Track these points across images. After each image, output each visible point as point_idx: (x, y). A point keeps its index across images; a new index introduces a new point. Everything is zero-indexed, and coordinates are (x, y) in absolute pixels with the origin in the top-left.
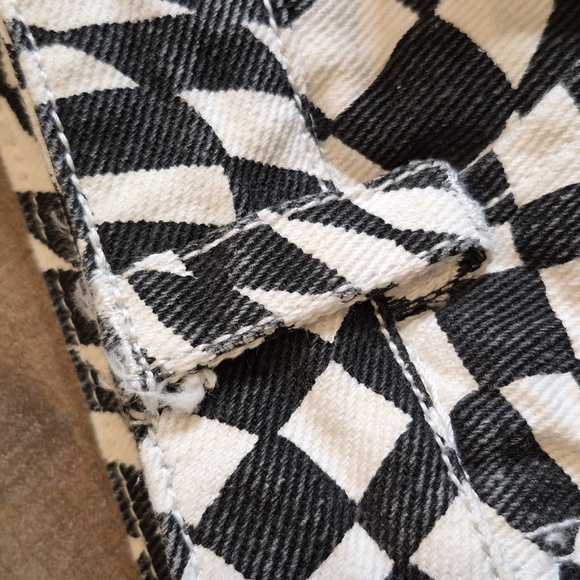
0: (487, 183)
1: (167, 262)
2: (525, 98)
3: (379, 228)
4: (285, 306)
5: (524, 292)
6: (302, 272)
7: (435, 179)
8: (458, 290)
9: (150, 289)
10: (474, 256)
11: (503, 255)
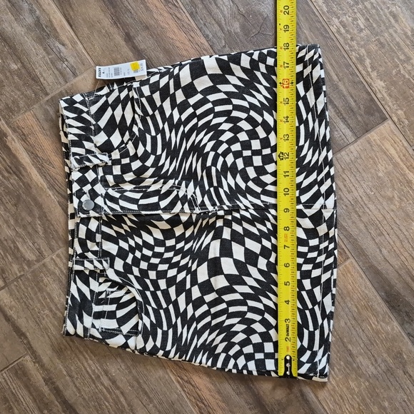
0: (110, 156)
1: (78, 157)
2: (115, 149)
3: (98, 158)
4: (87, 164)
5: (111, 168)
6: (90, 161)
7: (105, 155)
8: (105, 166)
9: (76, 159)
10: (107, 163)
11: (110, 163)
